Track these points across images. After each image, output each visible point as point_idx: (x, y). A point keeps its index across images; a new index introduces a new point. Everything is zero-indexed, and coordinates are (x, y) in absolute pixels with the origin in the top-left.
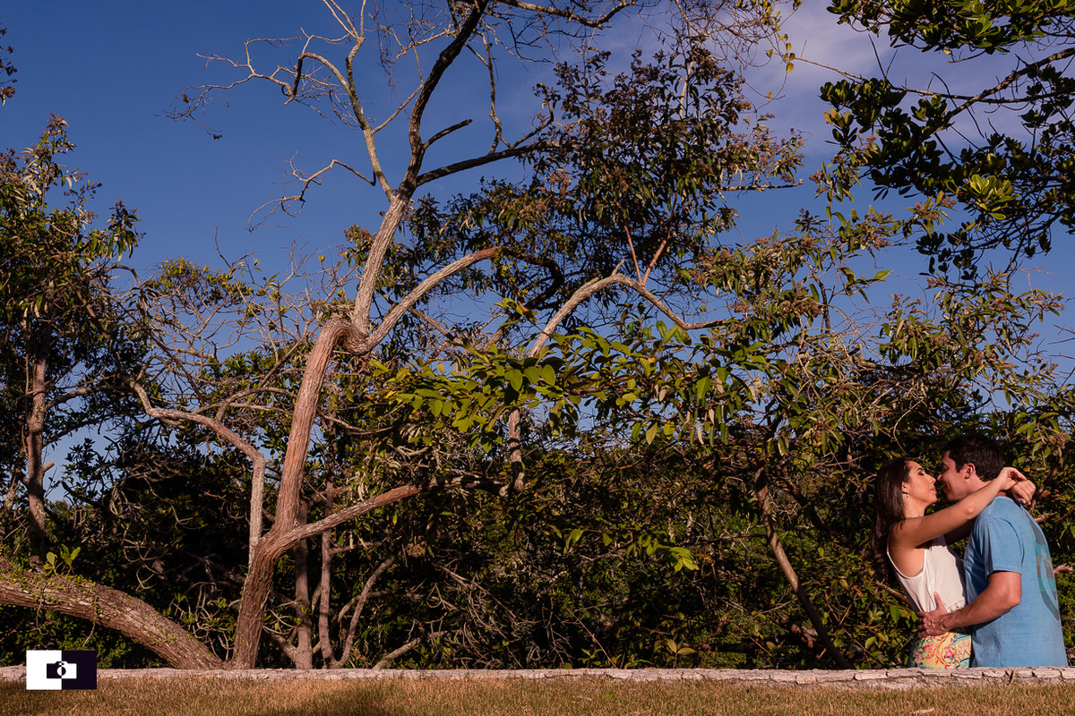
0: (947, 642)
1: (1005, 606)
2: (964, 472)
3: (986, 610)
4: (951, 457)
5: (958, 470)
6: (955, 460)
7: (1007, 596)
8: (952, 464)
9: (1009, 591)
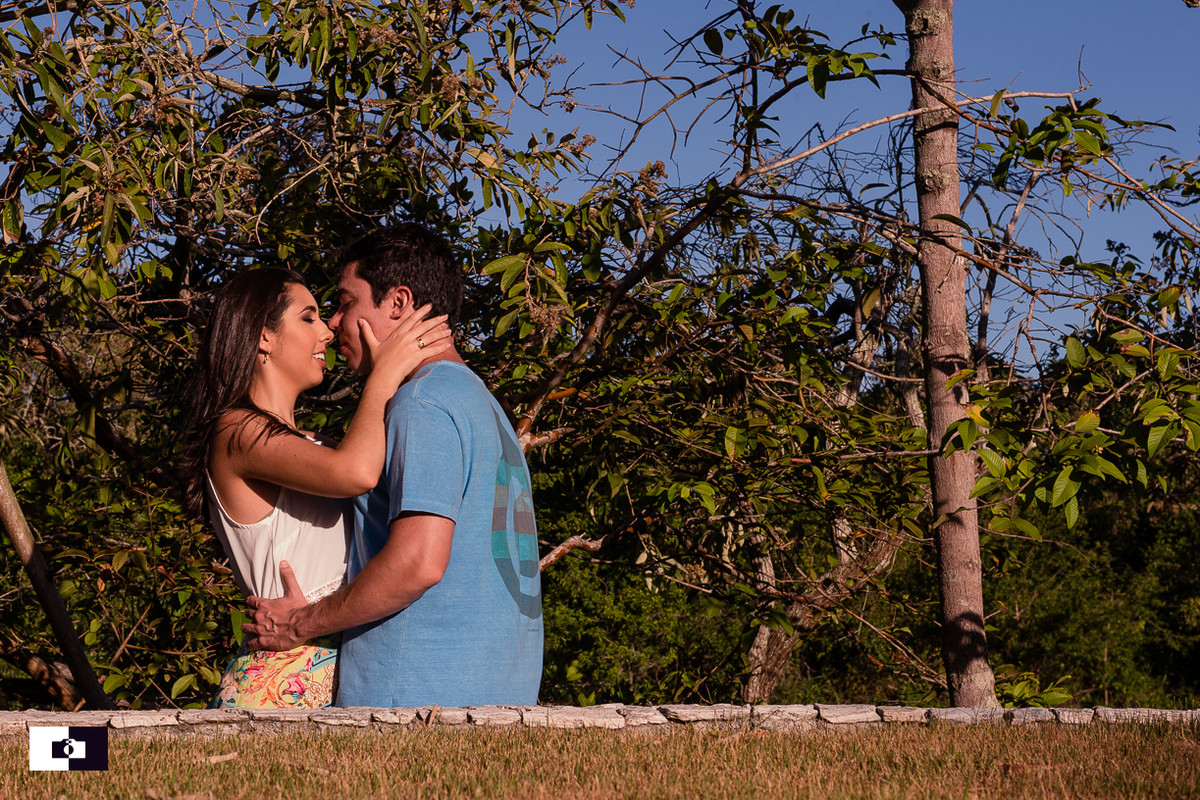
0: (299, 665)
1: (413, 587)
2: (388, 305)
3: (376, 596)
4: (361, 274)
5: (377, 301)
6: (369, 280)
7: (416, 565)
8: (363, 289)
9: (421, 555)
